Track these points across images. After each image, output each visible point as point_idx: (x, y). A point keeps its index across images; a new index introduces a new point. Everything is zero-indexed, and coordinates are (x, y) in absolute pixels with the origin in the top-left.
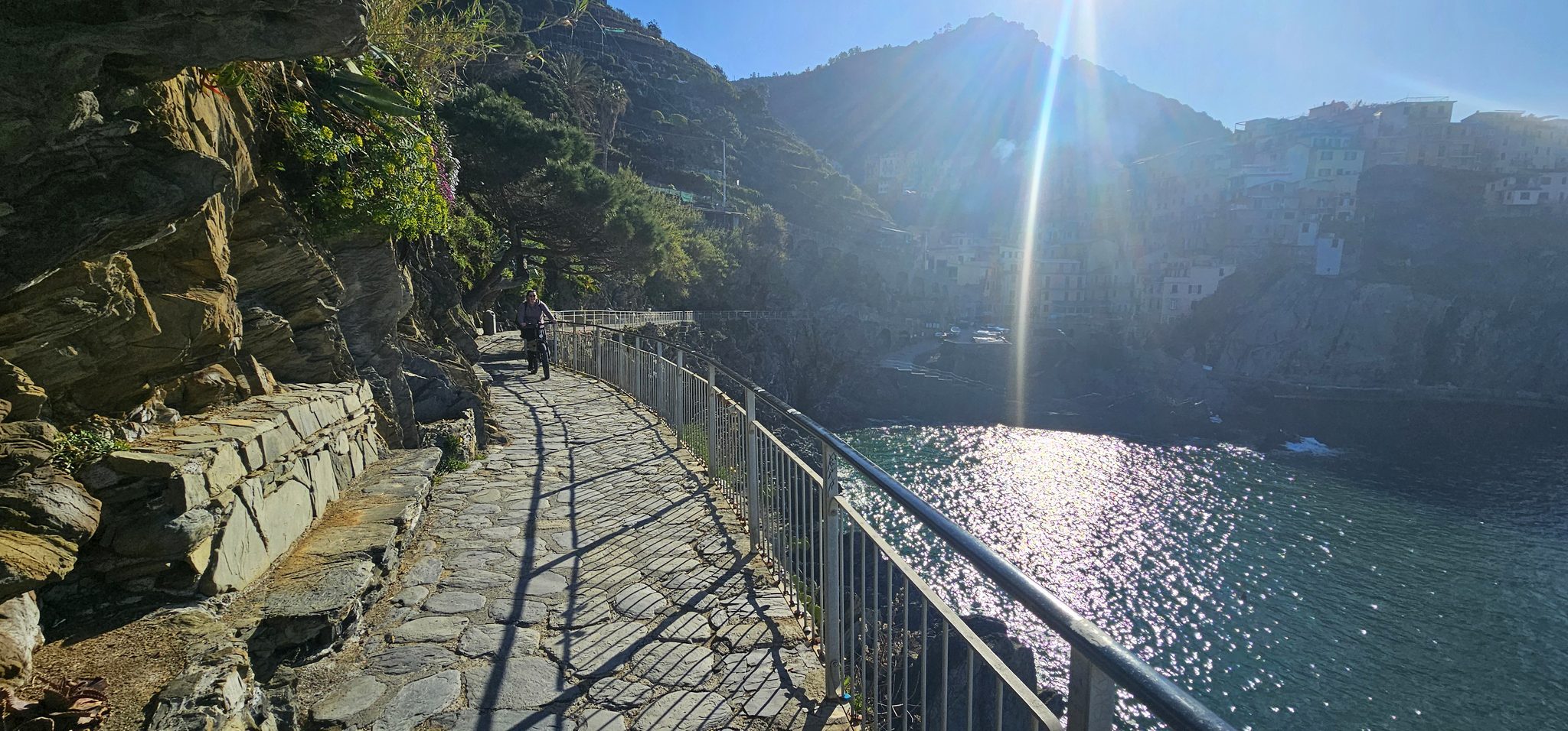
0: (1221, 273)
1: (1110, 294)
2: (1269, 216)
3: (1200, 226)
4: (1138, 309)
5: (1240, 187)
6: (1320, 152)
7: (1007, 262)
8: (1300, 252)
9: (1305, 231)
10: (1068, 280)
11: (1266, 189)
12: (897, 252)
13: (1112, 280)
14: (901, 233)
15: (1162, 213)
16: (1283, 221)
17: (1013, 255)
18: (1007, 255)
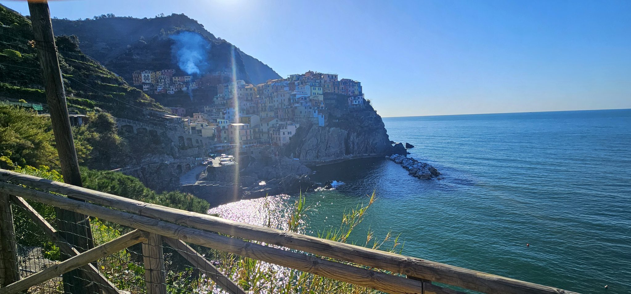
0: (296, 127)
1: (261, 135)
2: (306, 108)
3: (285, 110)
4: (272, 141)
5: (295, 98)
6: (312, 87)
7: (221, 125)
8: (315, 119)
9: (315, 112)
10: (246, 132)
11: (302, 99)
12: (176, 127)
13: (261, 130)
14: (176, 118)
15: (271, 104)
16: (309, 110)
17: (223, 122)
18: (220, 122)
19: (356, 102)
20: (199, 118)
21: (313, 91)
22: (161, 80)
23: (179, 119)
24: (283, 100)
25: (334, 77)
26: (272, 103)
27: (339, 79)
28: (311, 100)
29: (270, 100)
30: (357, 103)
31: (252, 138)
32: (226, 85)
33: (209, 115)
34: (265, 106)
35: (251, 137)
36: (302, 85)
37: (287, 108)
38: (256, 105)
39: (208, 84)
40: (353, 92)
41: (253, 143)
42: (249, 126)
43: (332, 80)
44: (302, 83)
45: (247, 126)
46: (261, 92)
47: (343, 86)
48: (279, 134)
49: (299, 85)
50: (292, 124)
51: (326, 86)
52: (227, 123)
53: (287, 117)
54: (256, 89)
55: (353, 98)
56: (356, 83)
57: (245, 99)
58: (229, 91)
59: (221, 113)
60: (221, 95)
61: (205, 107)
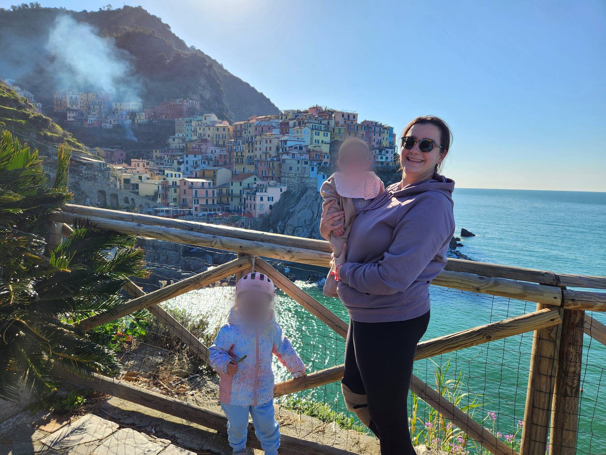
0: (281, 191)
1: (230, 199)
2: (298, 162)
3: (269, 163)
4: (245, 209)
5: (285, 146)
6: (314, 131)
7: (170, 180)
8: (312, 181)
9: (313, 170)
10: (207, 192)
11: (296, 148)
12: (96, 176)
13: (230, 192)
14: (97, 162)
15: (251, 154)
16: (304, 165)
17: (174, 175)
18: (169, 175)
19: (382, 158)
20: (138, 166)
21: (316, 137)
22: (94, 106)
23: (102, 165)
24: (268, 149)
25: (351, 117)
26: (252, 152)
27: (359, 121)
28: (309, 151)
29: (249, 147)
30: (384, 160)
31: (215, 203)
32: (188, 119)
33: (157, 164)
34: (242, 156)
35: (213, 200)
36: (298, 128)
37: (272, 160)
38: (228, 154)
39: (164, 117)
40: (380, 143)
41: (214, 210)
42: (212, 184)
43: (347, 122)
44: (299, 124)
45: (209, 183)
46: (238, 134)
47: (364, 133)
48: (254, 200)
49: (295, 126)
50: (275, 186)
51: (336, 131)
52: (180, 177)
53: (271, 175)
54: (231, 130)
55: (378, 151)
56: (385, 128)
57: (215, 143)
58: (193, 129)
59: (175, 161)
60: (181, 135)
61: (154, 151)
